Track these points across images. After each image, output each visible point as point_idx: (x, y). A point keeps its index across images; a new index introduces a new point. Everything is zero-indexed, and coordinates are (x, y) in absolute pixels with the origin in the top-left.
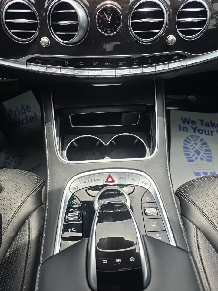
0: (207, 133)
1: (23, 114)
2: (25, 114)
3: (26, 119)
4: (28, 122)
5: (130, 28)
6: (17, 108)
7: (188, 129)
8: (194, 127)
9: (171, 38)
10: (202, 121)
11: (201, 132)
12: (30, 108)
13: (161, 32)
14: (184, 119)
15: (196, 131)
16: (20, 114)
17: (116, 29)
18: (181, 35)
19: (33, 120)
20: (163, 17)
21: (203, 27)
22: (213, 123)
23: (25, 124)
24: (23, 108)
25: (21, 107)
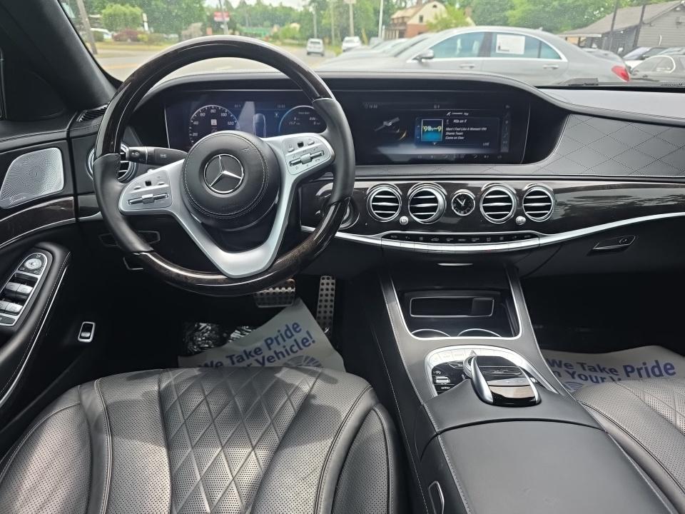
0: (595, 380)
1: (289, 337)
2: (293, 338)
3: (295, 344)
4: (301, 349)
5: (482, 210)
6: (279, 331)
7: (561, 374)
8: (571, 371)
9: (520, 219)
10: (582, 365)
11: (583, 378)
12: (298, 326)
13: (510, 213)
14: (551, 362)
15: (576, 376)
16: (284, 340)
17: (468, 211)
18: (529, 217)
19: (307, 344)
20: (511, 202)
21: (549, 210)
22: (602, 367)
23: (297, 351)
24: (288, 329)
25: (285, 328)
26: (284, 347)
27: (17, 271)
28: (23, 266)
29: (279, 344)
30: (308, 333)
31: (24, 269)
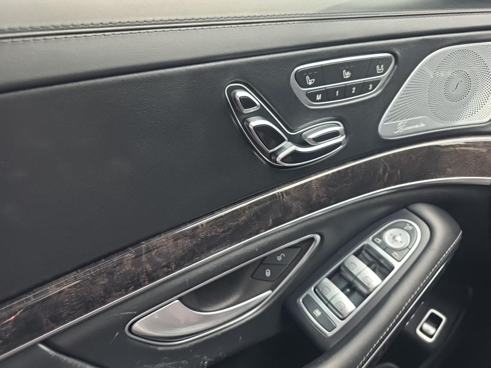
27: (369, 241)
28: (380, 236)
31: (380, 241)
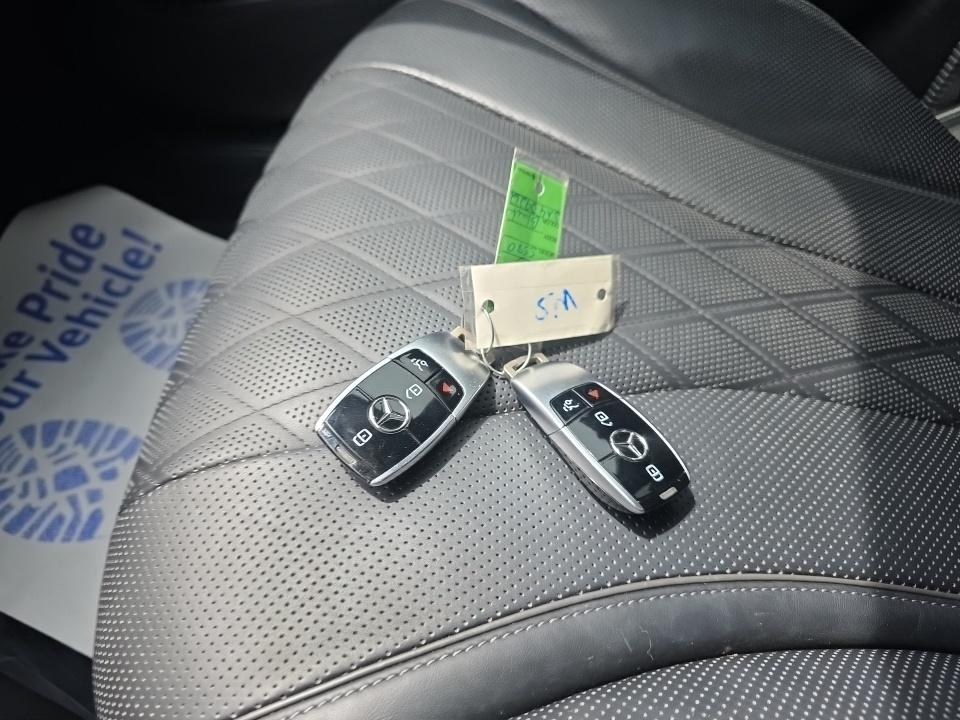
3: (111, 275)
6: (42, 268)
12: (88, 229)
16: (75, 283)
19: (144, 261)
24: (65, 251)
25: (56, 252)
26: (86, 296)
29: (63, 297)
30: (127, 233)
